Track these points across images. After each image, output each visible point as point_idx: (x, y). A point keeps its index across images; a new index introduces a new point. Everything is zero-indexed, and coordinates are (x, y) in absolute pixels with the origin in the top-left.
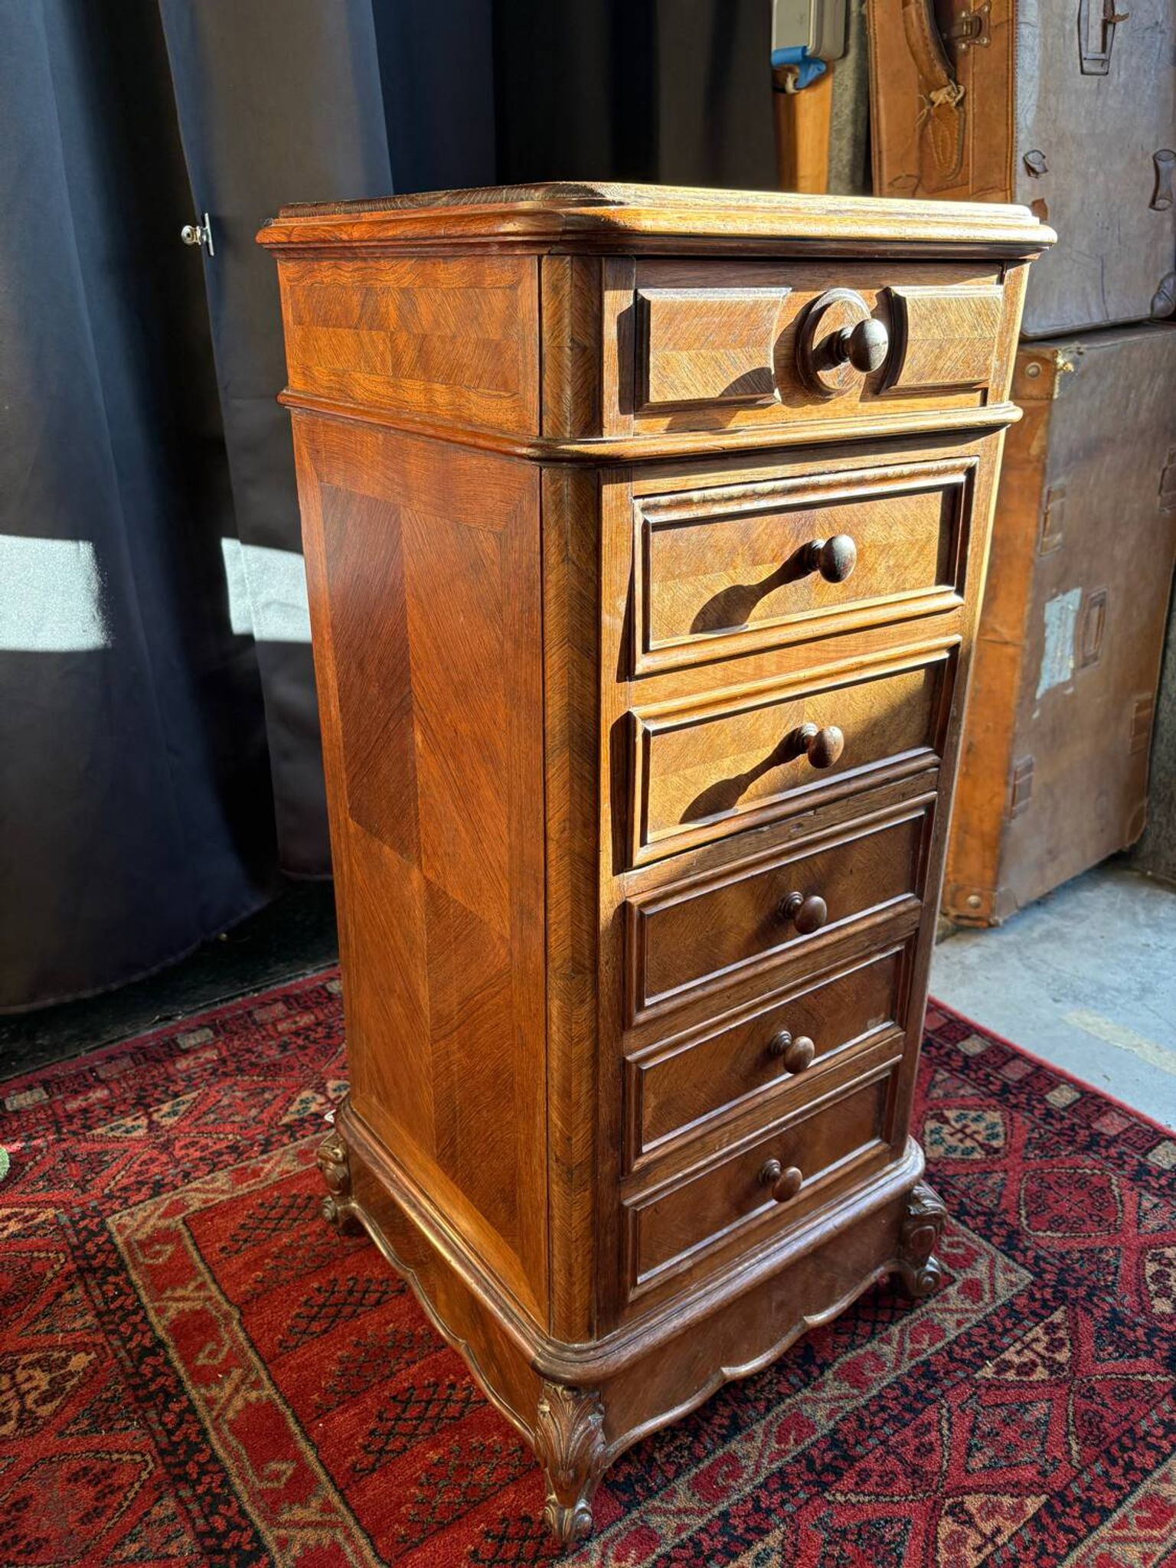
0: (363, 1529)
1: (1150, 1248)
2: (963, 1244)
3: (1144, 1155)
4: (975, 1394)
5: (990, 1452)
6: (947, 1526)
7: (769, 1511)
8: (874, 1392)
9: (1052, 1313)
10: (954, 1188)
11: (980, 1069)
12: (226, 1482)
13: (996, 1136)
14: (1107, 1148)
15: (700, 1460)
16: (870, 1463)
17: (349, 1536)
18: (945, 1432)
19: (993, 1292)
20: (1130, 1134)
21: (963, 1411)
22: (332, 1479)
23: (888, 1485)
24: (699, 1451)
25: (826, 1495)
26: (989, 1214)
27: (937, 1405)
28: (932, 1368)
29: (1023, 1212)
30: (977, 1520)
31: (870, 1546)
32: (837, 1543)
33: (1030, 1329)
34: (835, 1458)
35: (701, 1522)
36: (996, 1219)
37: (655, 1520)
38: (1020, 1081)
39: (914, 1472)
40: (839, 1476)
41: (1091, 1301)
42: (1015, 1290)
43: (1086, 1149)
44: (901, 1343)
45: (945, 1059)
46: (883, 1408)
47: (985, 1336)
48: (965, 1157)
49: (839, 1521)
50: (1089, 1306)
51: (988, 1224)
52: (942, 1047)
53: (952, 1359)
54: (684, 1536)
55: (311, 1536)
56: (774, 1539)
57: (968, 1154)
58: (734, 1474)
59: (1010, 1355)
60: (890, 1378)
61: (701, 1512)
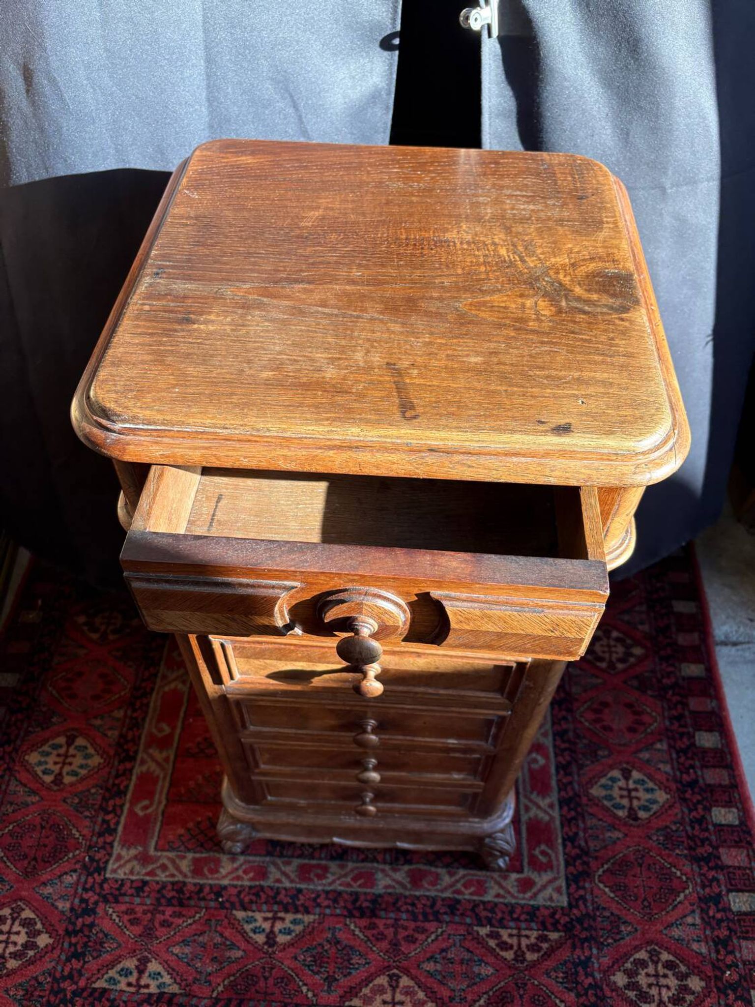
0: (171, 780)
1: (657, 944)
2: (550, 857)
3: (729, 891)
4: (464, 935)
5: (439, 967)
6: (382, 980)
7: (319, 905)
8: (417, 893)
9: (553, 931)
10: (584, 822)
11: (692, 759)
12: (144, 719)
13: (646, 808)
14: (711, 869)
15: (313, 858)
16: (380, 923)
17: (165, 778)
18: (430, 940)
19: (535, 896)
20: (738, 872)
21: (449, 939)
22: (177, 748)
23: (377, 939)
24: (317, 855)
25: (348, 919)
26: (585, 852)
27: (440, 925)
28: (458, 906)
29: (606, 867)
30: (398, 990)
31: (342, 958)
32: (330, 944)
33: (531, 929)
34: (367, 907)
35: (287, 884)
36: (585, 859)
37: (272, 869)
38: (709, 785)
39: (395, 944)
40: (361, 917)
41: (583, 943)
42: (549, 903)
43: (696, 860)
44: (457, 881)
45: (677, 736)
46: (413, 905)
47: (503, 912)
48: (612, 809)
49: (341, 936)
50: (578, 944)
51: (578, 856)
52: (685, 726)
53: (473, 910)
54: (277, 885)
55: (153, 767)
56: (308, 919)
57: (616, 808)
58: (320, 877)
59: (504, 934)
60: (433, 894)
61: (292, 881)
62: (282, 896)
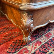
15: (45, 33)
54: (45, 42)
61: (47, 39)
62: (49, 43)
